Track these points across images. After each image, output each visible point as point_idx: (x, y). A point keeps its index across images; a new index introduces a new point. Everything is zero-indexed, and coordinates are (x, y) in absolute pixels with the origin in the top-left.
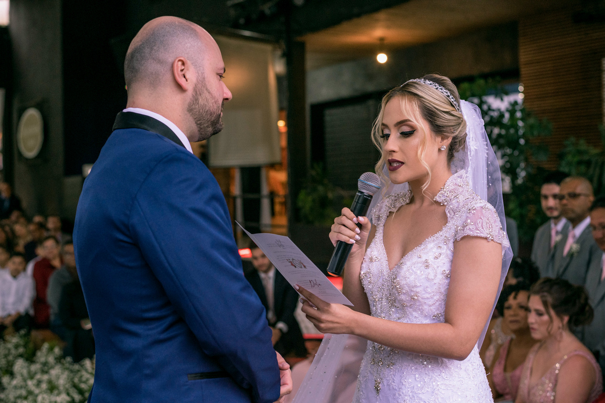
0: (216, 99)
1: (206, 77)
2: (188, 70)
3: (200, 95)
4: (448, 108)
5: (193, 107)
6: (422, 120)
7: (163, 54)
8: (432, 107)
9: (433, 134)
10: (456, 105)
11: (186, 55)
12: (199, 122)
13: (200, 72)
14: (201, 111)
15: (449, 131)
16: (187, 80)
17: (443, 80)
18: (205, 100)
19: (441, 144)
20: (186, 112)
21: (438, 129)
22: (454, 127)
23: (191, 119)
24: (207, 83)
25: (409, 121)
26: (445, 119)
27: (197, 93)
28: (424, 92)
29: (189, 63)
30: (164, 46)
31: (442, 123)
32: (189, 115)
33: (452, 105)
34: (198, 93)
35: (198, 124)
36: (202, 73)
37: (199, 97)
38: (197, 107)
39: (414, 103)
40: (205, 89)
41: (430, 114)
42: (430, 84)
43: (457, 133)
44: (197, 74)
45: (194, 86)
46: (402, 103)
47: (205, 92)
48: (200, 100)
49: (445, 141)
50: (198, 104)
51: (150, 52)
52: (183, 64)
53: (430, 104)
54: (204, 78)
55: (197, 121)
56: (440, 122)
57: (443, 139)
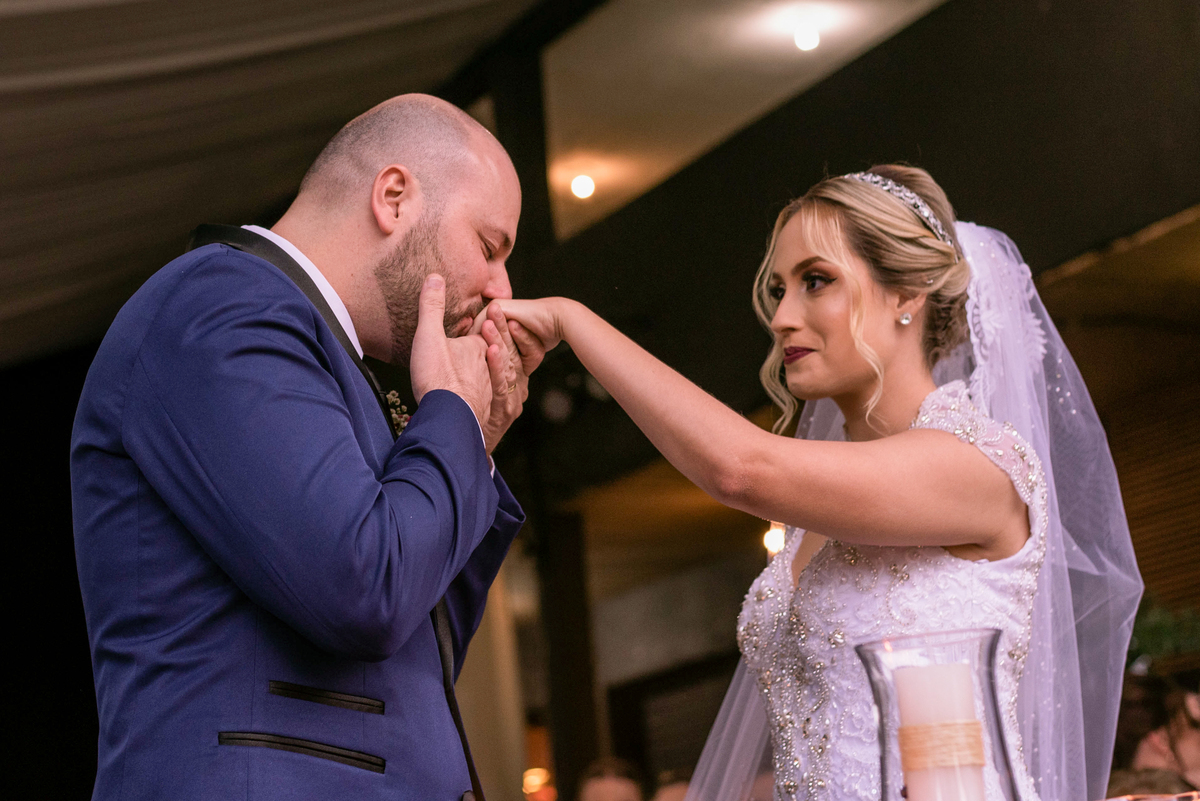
0: (452, 280)
1: (442, 224)
2: (408, 196)
3: (415, 254)
4: (916, 231)
5: (390, 271)
6: (851, 258)
7: (372, 152)
8: (873, 228)
9: (879, 290)
10: (936, 227)
11: (416, 167)
12: (394, 309)
13: (432, 211)
14: (406, 286)
15: (918, 281)
16: (397, 216)
17: (912, 175)
18: (422, 268)
19: (899, 310)
20: (371, 275)
21: (890, 277)
22: (928, 273)
23: (379, 294)
24: (439, 238)
25: (819, 259)
26: (906, 256)
27: (409, 248)
28: (856, 197)
29: (415, 182)
30: (382, 139)
31: (897, 264)
32: (374, 284)
33: (926, 226)
34: (411, 248)
35: (391, 313)
36: (436, 213)
37: (410, 257)
38: (399, 274)
39: (832, 221)
40: (430, 247)
41: (869, 246)
42: (876, 183)
43: (938, 285)
44: (424, 212)
45: (408, 231)
46: (806, 223)
47: (429, 250)
48: (411, 264)
49: (909, 303)
50: (403, 269)
51: (353, 143)
52: (402, 181)
53: (869, 222)
54: (438, 225)
55: (393, 304)
56: (893, 261)
57: (904, 299)
